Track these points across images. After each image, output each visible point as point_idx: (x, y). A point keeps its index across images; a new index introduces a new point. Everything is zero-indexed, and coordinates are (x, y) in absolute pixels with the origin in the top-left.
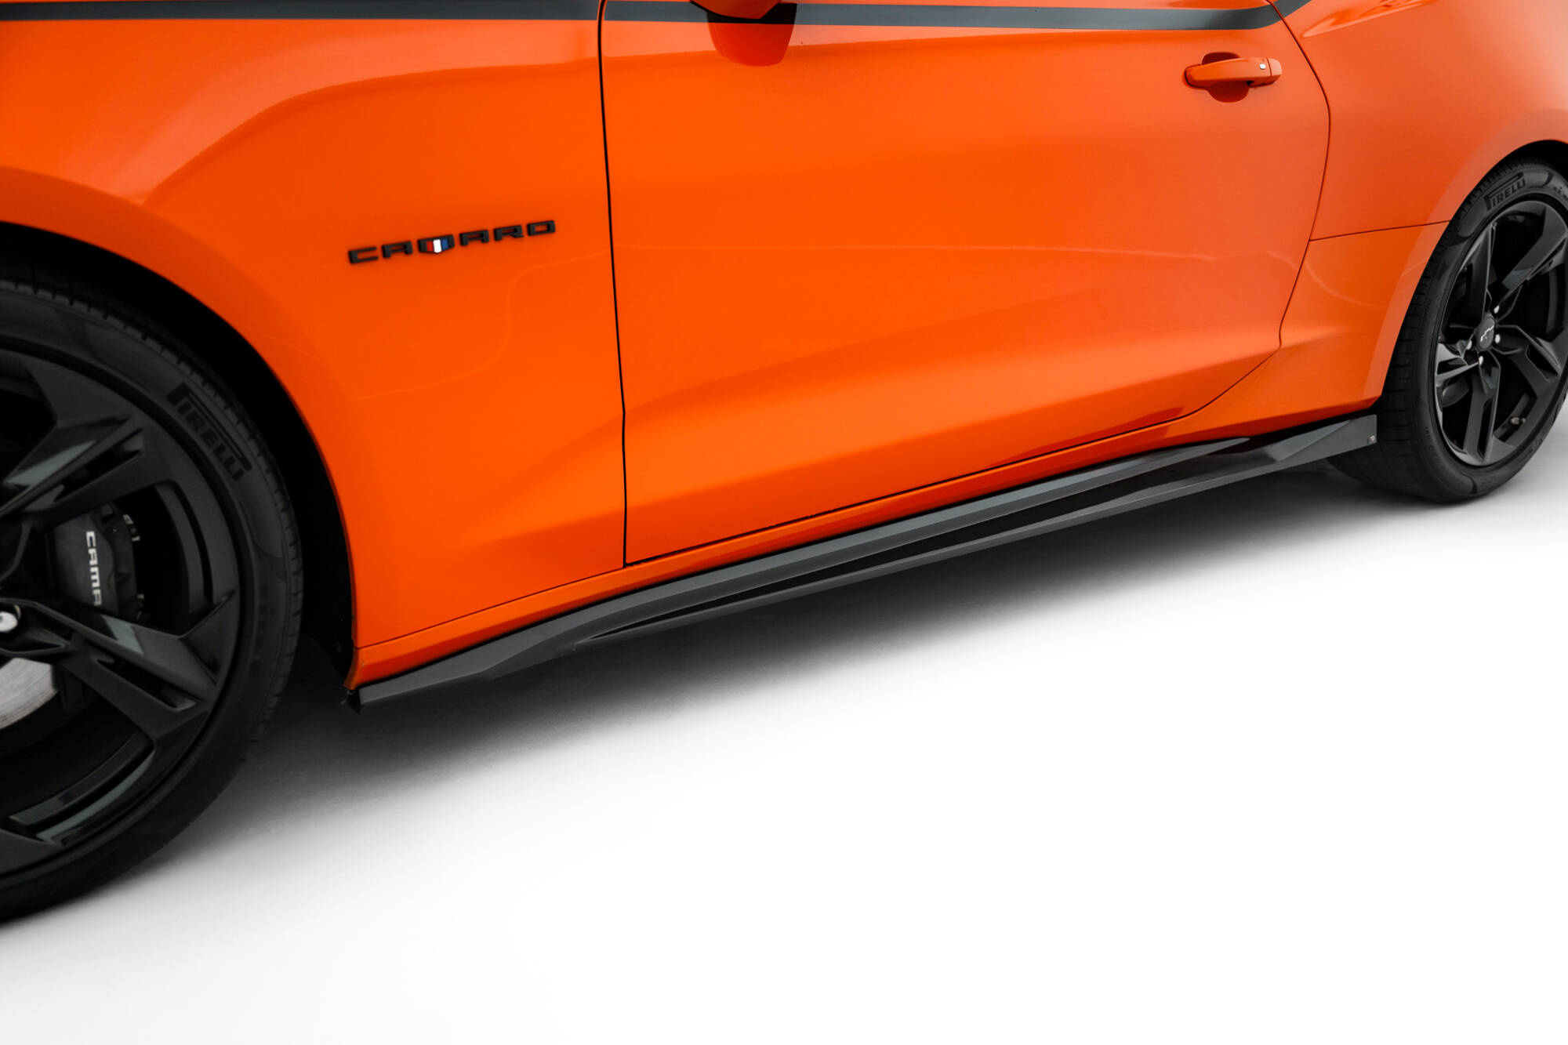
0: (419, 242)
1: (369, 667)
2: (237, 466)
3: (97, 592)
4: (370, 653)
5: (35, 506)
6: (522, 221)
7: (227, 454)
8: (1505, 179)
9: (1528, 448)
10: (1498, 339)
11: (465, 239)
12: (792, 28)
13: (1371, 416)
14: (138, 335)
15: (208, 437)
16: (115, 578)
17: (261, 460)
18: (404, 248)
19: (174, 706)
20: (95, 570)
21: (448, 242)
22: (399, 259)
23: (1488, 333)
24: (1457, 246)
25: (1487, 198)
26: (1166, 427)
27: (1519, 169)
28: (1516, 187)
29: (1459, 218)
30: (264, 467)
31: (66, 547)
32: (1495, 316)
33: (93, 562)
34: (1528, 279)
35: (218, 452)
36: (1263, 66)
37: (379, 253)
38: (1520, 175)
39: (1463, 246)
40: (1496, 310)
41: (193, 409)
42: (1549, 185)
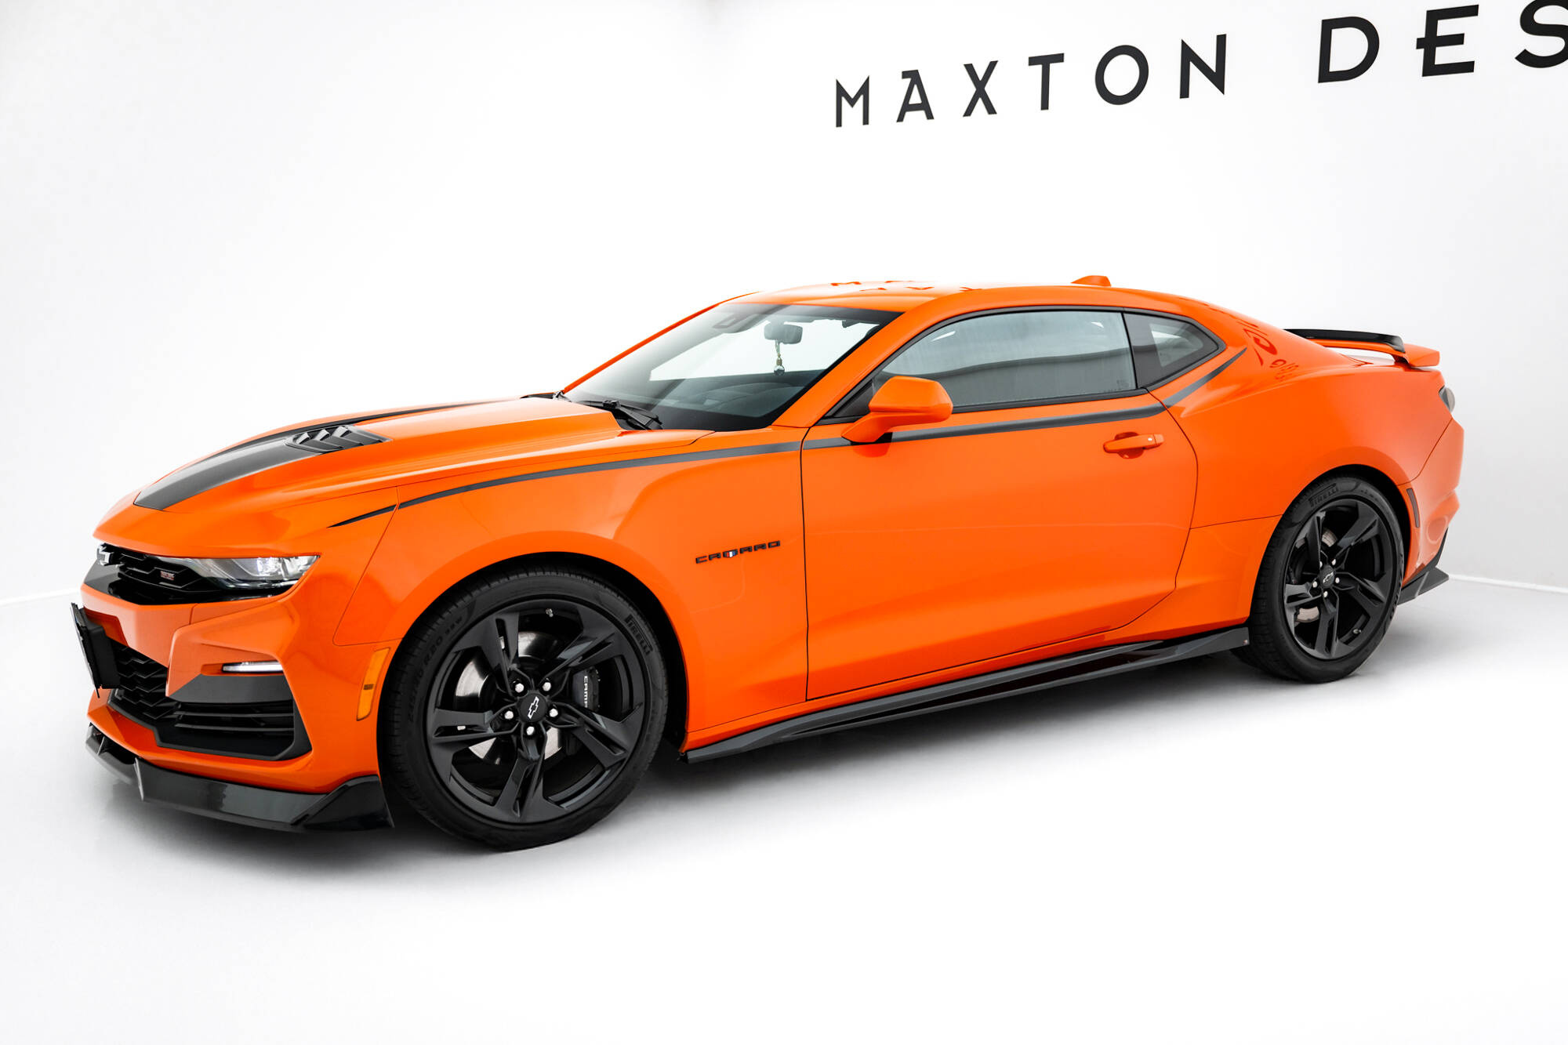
0: (724, 553)
1: (691, 742)
2: (648, 649)
3: (586, 702)
4: (693, 736)
5: (572, 665)
6: (766, 541)
7: (645, 644)
8: (1322, 488)
9: (1365, 648)
10: (1337, 580)
11: (742, 551)
12: (888, 447)
13: (1243, 629)
14: (616, 595)
15: (637, 636)
16: (592, 698)
17: (656, 646)
18: (717, 556)
19: (615, 753)
20: (586, 692)
21: (735, 552)
22: (715, 560)
23: (1329, 577)
24: (1290, 529)
25: (1310, 500)
26: (1103, 635)
27: (1334, 481)
28: (1331, 492)
29: (1291, 512)
30: (657, 649)
31: (576, 683)
32: (1333, 567)
33: (586, 689)
34: (1352, 544)
35: (642, 642)
36: (1150, 439)
37: (707, 558)
38: (1334, 485)
39: (1295, 529)
40: (1334, 562)
41: (634, 625)
42: (1357, 489)
